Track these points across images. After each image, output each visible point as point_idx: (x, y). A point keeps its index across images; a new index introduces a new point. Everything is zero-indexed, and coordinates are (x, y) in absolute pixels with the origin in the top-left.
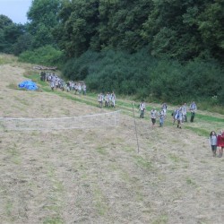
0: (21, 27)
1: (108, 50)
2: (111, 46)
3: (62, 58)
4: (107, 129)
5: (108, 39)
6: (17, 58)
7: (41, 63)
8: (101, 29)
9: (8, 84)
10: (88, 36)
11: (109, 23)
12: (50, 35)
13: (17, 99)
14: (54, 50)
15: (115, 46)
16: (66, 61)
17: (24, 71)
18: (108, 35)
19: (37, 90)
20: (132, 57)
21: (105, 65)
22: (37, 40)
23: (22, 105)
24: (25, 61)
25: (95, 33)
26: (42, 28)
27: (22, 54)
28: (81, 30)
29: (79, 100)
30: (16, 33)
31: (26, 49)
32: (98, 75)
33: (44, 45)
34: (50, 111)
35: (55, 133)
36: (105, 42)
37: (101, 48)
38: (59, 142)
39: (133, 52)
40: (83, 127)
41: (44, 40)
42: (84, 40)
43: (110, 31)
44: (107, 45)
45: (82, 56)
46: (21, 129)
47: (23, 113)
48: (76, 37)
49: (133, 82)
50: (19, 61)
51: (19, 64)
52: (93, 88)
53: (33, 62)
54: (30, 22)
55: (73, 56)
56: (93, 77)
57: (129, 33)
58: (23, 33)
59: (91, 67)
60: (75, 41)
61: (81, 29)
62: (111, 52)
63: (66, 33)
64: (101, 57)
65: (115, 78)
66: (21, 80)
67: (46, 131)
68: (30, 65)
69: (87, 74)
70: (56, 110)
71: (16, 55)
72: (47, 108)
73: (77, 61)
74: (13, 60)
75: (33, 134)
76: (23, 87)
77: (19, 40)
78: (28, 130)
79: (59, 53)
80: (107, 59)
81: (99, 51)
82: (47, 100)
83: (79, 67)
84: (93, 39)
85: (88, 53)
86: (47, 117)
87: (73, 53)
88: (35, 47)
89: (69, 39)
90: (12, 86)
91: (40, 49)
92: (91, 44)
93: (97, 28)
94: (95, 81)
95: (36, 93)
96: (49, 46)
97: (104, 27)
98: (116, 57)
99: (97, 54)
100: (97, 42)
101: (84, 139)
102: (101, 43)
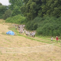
0: (6, 7)
1: (46, 16)
2: (48, 14)
3: (25, 20)
5: (46, 11)
6: (5, 21)
7: (16, 23)
8: (43, 7)
9: (1, 33)
10: (37, 10)
11: (46, 4)
12: (20, 10)
13: (6, 39)
14: (22, 17)
16: (27, 22)
17: (8, 26)
18: (46, 9)
19: (15, 35)
20: (58, 19)
21: (45, 23)
22: (14, 12)
23: (8, 42)
24: (8, 22)
25: (40, 9)
26: (16, 7)
27: (7, 19)
28: (34, 8)
29: (34, 39)
30: (4, 9)
32: (42, 28)
33: (17, 14)
34: (21, 44)
35: (24, 54)
36: (45, 13)
37: (43, 16)
38: (26, 58)
39: (58, 17)
40: (36, 51)
41: (17, 13)
42: (35, 12)
43: (47, 8)
44: (46, 14)
45: (34, 19)
46: (8, 53)
47: (9, 45)
49: (58, 31)
50: (6, 22)
52: (40, 34)
53: (12, 22)
54: (10, 4)
55: (30, 19)
56: (40, 29)
57: (56, 8)
58: (7, 10)
59: (39, 24)
60: (31, 12)
61: (34, 7)
62: (48, 17)
63: (27, 9)
64: (43, 20)
65: (50, 29)
66: (7, 31)
67: (20, 54)
68: (11, 24)
69: (37, 27)
70: (24, 44)
71: (4, 19)
72: (19, 43)
73: (32, 22)
74: (3, 22)
75: (14, 55)
76: (8, 34)
77: (5, 13)
78: (12, 53)
79: (24, 18)
80: (46, 20)
81: (42, 17)
82: (20, 39)
83: (33, 24)
84: (39, 11)
85: (37, 18)
86: (20, 47)
87: (30, 18)
88: (13, 15)
89: (28, 12)
90: (3, 34)
91: (15, 17)
92: (38, 14)
93: (41, 6)
95: (14, 37)
96: (19, 15)
97: (44, 6)
98: (50, 19)
99: (41, 18)
100: (41, 13)
101: (37, 57)
102: (43, 13)
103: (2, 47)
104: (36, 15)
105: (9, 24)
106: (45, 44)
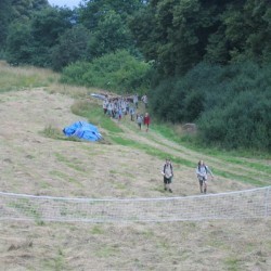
0: (66, 13)
1: (243, 61)
2: (249, 52)
3: (149, 75)
4: (247, 222)
5: (243, 39)
6: (58, 76)
7: (106, 87)
8: (229, 18)
9: (42, 128)
10: (203, 34)
11: (246, 7)
12: (125, 31)
13: (60, 159)
14: (134, 60)
15: (258, 52)
16: (157, 84)
17: (72, 102)
19: (100, 141)
21: (237, 90)
22: (100, 39)
23: (71, 172)
24: (74, 83)
25: (217, 27)
26: (110, 15)
27: (70, 68)
28: (189, 21)
29: (187, 163)
30: (58, 24)
31: (76, 57)
32: (225, 112)
33: (113, 49)
34: (128, 183)
35: (140, 228)
36: (238, 45)
37: (229, 57)
38: (149, 246)
40: (196, 217)
41: (112, 41)
42: (194, 41)
43: (248, 22)
44: (241, 51)
45: (190, 74)
46: (70, 219)
47: (74, 187)
48: (178, 34)
50: (62, 81)
51: (62, 87)
52: (214, 139)
53: (90, 83)
55: (171, 73)
56: (212, 117)
58: (70, 26)
59: (209, 96)
60: (177, 41)
61: (190, 17)
62: (252, 66)
63: (160, 26)
64: (229, 76)
65: (258, 118)
66: (69, 121)
67: (122, 224)
68: (83, 90)
69: (201, 109)
71: (57, 69)
73: (180, 83)
74: (51, 81)
75: (96, 230)
76: (72, 135)
77: (62, 39)
78: (86, 222)
79: (144, 65)
80: (243, 79)
81: (225, 64)
82: (122, 161)
83: (182, 95)
84: (212, 38)
85: (202, 68)
86: (122, 196)
87: (171, 66)
88: (95, 53)
89: (164, 38)
90: (49, 133)
91: (105, 58)
92: (209, 49)
93: (221, 17)
94: (218, 123)
96: (124, 52)
97: (237, 14)
98: (260, 75)
99: (221, 70)
100: (221, 44)
101: (200, 243)
102: (229, 46)
103: (45, 194)
104: (197, 53)
105: (75, 89)
106: (234, 187)
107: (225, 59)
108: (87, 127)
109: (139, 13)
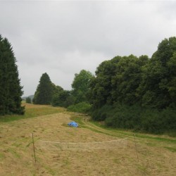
0: (68, 92)
1: (117, 104)
3: (91, 108)
4: (119, 149)
6: (66, 109)
7: (80, 112)
8: (113, 93)
9: (62, 124)
10: (106, 97)
11: (117, 89)
12: (84, 96)
13: (67, 132)
14: (87, 105)
15: (121, 102)
16: (93, 111)
17: (70, 116)
18: (116, 96)
19: (78, 127)
20: (131, 108)
21: (115, 112)
22: (77, 99)
23: (70, 136)
24: (70, 111)
25: (110, 95)
26: (80, 92)
27: (69, 107)
30: (66, 95)
31: (71, 104)
32: (112, 118)
34: (86, 139)
35: (90, 151)
36: (115, 100)
38: (92, 156)
39: (131, 105)
40: (105, 148)
41: (81, 99)
42: (103, 99)
43: (118, 93)
45: (102, 108)
46: (70, 149)
47: (71, 140)
48: (99, 97)
49: (132, 121)
50: (67, 111)
52: (109, 126)
53: (75, 111)
54: (73, 89)
56: (109, 120)
57: (128, 94)
58: (69, 95)
59: (108, 114)
60: (98, 99)
61: (102, 92)
62: (119, 105)
63: (94, 95)
64: (113, 108)
65: (121, 120)
66: (69, 122)
67: (85, 150)
68: (73, 113)
69: (106, 117)
70: (90, 138)
71: (66, 107)
72: (84, 137)
73: (99, 110)
74: (64, 110)
75: (77, 152)
76: (70, 126)
77: (67, 99)
78: (74, 150)
79: (90, 106)
82: (84, 132)
83: (100, 114)
84: (108, 98)
85: (106, 106)
88: (76, 103)
89: (95, 98)
90: (64, 125)
91: (79, 104)
92: (107, 101)
93: (110, 92)
94: (110, 121)
95: (78, 129)
96: (84, 102)
97: (114, 91)
98: (121, 108)
99: (110, 106)
100: (110, 100)
102: (113, 100)
103: (63, 142)
104: (104, 102)
105: (71, 113)
106: (115, 139)
107: (112, 103)
108: (74, 123)
109: (88, 92)
